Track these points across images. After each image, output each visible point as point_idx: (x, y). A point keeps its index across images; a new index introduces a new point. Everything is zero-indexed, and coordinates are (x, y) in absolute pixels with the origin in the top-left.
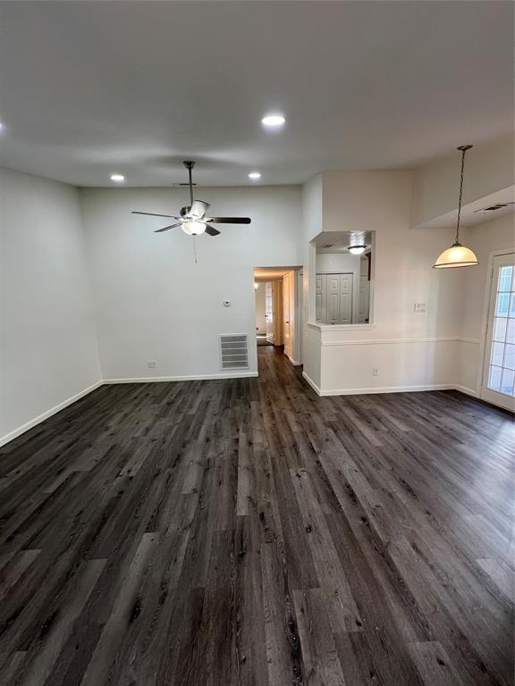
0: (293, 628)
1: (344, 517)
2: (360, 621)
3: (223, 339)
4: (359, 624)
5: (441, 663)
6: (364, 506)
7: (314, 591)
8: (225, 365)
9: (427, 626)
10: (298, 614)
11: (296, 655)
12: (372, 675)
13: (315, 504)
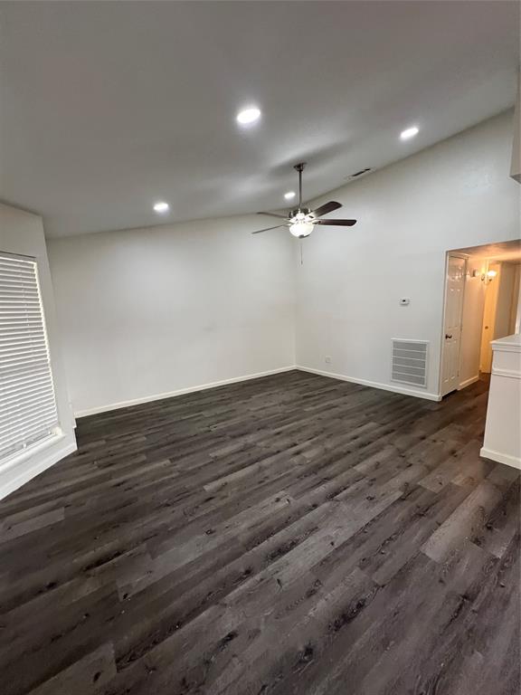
0: (118, 554)
1: (241, 554)
2: (129, 596)
4: (125, 596)
5: (97, 677)
6: (270, 568)
7: (149, 556)
9: (131, 660)
10: (128, 553)
11: (99, 562)
12: (86, 615)
13: (244, 525)
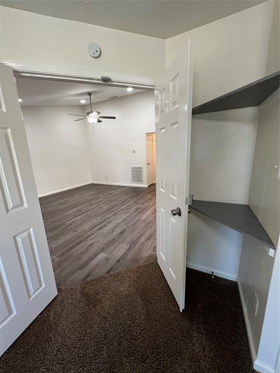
3: (133, 168)
8: (133, 180)
